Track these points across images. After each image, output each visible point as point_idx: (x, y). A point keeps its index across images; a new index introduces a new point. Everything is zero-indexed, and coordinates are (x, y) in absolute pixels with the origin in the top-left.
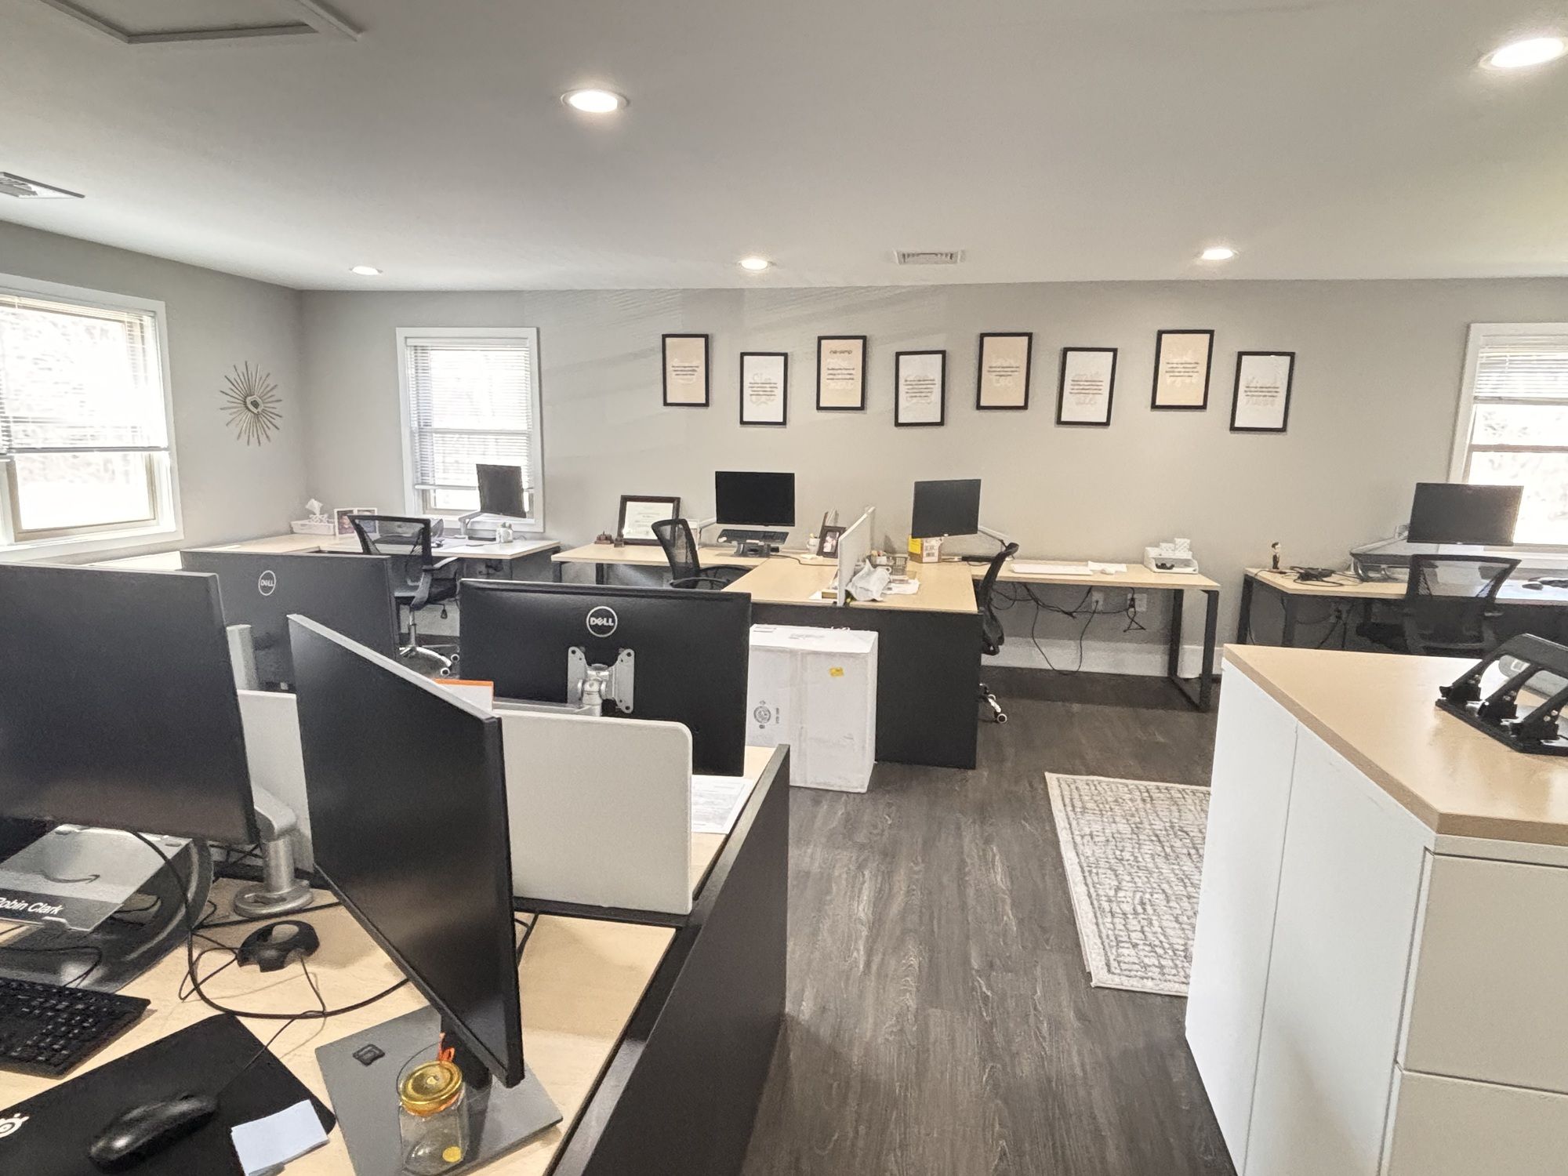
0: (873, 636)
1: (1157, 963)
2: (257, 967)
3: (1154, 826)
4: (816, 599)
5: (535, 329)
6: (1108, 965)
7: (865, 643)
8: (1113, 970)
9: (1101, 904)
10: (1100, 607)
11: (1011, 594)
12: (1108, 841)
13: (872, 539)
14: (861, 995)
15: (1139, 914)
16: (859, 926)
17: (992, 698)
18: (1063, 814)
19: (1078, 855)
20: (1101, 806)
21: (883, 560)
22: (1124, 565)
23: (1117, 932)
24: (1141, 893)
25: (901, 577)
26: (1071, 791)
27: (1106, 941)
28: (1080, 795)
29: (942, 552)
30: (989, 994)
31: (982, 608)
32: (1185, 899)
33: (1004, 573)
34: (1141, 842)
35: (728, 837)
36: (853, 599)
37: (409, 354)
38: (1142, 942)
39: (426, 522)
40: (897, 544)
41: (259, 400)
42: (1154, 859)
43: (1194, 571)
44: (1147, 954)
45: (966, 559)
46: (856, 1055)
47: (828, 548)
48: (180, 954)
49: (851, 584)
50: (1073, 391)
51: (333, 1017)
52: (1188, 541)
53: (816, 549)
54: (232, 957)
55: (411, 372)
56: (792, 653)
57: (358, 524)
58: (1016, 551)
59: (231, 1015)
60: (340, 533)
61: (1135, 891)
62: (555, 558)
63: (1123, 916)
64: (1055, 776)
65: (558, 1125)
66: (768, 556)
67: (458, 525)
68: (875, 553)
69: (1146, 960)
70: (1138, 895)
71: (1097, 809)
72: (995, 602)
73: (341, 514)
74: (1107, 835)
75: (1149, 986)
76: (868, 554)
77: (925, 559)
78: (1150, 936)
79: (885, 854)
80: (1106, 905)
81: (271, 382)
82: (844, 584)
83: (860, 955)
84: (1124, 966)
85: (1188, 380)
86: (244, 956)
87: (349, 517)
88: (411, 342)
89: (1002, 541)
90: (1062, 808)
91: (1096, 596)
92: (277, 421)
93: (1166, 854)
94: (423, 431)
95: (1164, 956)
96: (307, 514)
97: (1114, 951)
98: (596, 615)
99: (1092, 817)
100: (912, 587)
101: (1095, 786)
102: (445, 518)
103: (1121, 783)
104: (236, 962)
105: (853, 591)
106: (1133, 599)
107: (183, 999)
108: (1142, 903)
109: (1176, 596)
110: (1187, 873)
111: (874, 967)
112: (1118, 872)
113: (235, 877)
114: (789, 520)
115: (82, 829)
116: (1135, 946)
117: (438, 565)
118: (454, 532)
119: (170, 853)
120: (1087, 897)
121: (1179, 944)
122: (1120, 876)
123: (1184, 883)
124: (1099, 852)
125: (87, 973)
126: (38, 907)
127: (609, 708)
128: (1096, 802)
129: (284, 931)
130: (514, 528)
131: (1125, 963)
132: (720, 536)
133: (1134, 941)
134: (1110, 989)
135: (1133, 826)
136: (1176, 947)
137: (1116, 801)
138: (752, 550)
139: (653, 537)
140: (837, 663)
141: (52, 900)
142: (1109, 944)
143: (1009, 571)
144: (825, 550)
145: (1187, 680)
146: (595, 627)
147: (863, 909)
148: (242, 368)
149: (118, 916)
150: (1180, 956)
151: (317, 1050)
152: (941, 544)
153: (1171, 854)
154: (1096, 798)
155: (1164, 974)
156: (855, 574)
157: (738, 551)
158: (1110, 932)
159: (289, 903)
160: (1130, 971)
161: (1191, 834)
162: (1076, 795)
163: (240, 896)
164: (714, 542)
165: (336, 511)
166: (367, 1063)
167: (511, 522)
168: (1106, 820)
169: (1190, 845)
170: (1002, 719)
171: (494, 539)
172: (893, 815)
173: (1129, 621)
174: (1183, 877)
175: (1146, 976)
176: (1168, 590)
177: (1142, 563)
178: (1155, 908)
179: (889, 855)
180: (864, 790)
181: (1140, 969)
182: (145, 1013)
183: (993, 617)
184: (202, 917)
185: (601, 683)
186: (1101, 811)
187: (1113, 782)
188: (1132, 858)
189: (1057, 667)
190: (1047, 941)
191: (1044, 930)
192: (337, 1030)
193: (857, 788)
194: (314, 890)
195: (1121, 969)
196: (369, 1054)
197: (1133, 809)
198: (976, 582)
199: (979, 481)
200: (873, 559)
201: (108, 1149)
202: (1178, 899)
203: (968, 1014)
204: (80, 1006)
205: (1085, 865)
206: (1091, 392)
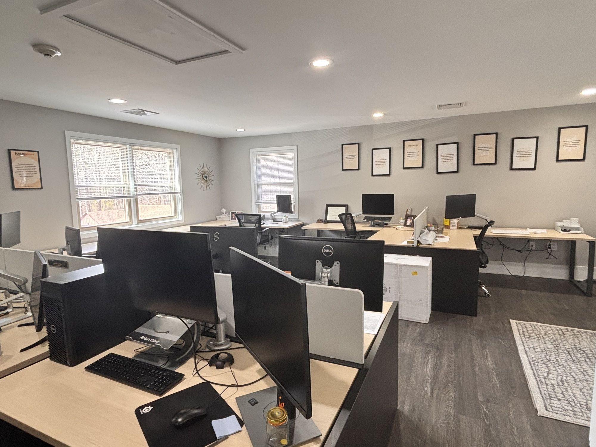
0: (430, 259)
1: (571, 409)
2: (216, 367)
3: (566, 347)
4: (405, 243)
5: (296, 146)
6: (546, 406)
7: (426, 262)
8: (549, 409)
9: (540, 379)
10: (534, 248)
11: (491, 242)
12: (542, 351)
13: (427, 219)
14: (430, 406)
15: (560, 386)
16: (427, 378)
17: (483, 286)
18: (519, 338)
19: (527, 356)
20: (538, 335)
21: (433, 228)
22: (545, 230)
23: (549, 393)
24: (561, 377)
25: (441, 235)
26: (523, 328)
27: (544, 396)
28: (527, 330)
29: (459, 225)
30: (488, 412)
31: (478, 248)
32: (585, 382)
33: (488, 233)
34: (559, 353)
35: (376, 336)
36: (421, 244)
37: (254, 157)
38: (563, 399)
39: (260, 215)
40: (438, 221)
41: (207, 176)
42: (567, 362)
43: (582, 232)
44: (566, 404)
45: (470, 227)
46: (428, 430)
47: (408, 223)
48: (192, 360)
49: (419, 238)
50: (517, 156)
51: (241, 387)
52: (577, 219)
53: (403, 224)
54: (208, 363)
55: (255, 164)
56: (396, 265)
57: (238, 216)
58: (493, 224)
59: (208, 383)
60: (232, 220)
61: (557, 375)
62: (303, 228)
63: (552, 386)
64: (514, 321)
65: (320, 437)
66: (383, 227)
67: (269, 216)
68: (429, 225)
69: (566, 407)
70: (559, 377)
71: (536, 337)
72: (483, 246)
73: (232, 213)
74: (542, 348)
75: (568, 419)
76: (426, 225)
77: (451, 228)
78: (568, 397)
79: (438, 348)
80: (543, 381)
81: (211, 169)
82: (417, 237)
83: (428, 389)
84: (554, 409)
85: (574, 148)
86: (211, 363)
87: (235, 214)
88: (255, 153)
89: (486, 220)
90: (519, 335)
91: (531, 243)
92: (212, 182)
93: (573, 360)
94: (258, 184)
95: (575, 406)
96: (221, 213)
97: (548, 401)
98: (326, 248)
99: (534, 340)
100: (446, 239)
101: (534, 326)
102: (265, 214)
103: (548, 326)
104: (209, 365)
105: (421, 241)
106: (550, 245)
107: (194, 375)
108: (562, 381)
109: (573, 243)
110: (585, 369)
111: (435, 396)
112: (548, 366)
113: (208, 336)
114: (392, 213)
115: (164, 316)
116: (559, 400)
117: (263, 231)
118: (268, 219)
119: (190, 326)
120: (533, 376)
121: (583, 402)
122: (549, 368)
123: (584, 374)
124: (538, 356)
125: (166, 363)
126: (153, 340)
127: (331, 283)
128: (535, 333)
129: (223, 356)
130: (289, 217)
131: (554, 407)
132: (364, 219)
133: (558, 397)
134: (547, 418)
135: (555, 345)
136: (581, 403)
137: (545, 334)
138: (376, 224)
139: (339, 219)
140: (415, 270)
141: (157, 339)
142: (546, 398)
143: (490, 232)
144: (407, 224)
145: (579, 281)
146: (325, 253)
147: (429, 371)
148: (202, 166)
149: (174, 346)
150: (584, 407)
151: (236, 398)
152: (458, 222)
153: (576, 360)
154: (535, 332)
155: (575, 415)
156: (421, 234)
157: (371, 225)
158: (546, 392)
159: (224, 346)
160: (558, 411)
161: (586, 352)
162: (525, 330)
163: (209, 342)
164: (362, 221)
165: (230, 212)
166: (253, 405)
167: (287, 215)
168: (540, 342)
169: (586, 357)
170: (488, 295)
171: (282, 221)
172: (440, 334)
173: (549, 254)
174: (583, 371)
175: (566, 414)
176: (569, 241)
177: (554, 229)
178: (569, 383)
179: (439, 349)
180: (427, 322)
181: (563, 410)
182: (183, 379)
183: (483, 252)
184: (197, 349)
185: (328, 273)
186: (538, 338)
187: (543, 326)
188: (555, 360)
189: (513, 274)
190: (514, 392)
191: (513, 388)
192: (242, 392)
193: (424, 321)
194: (231, 342)
195: (553, 410)
196: (254, 403)
197: (554, 338)
198: (475, 237)
199: (475, 195)
200: (428, 227)
201: (176, 421)
202: (581, 381)
203: (478, 420)
204: (165, 374)
205: (531, 361)
206: (526, 155)
